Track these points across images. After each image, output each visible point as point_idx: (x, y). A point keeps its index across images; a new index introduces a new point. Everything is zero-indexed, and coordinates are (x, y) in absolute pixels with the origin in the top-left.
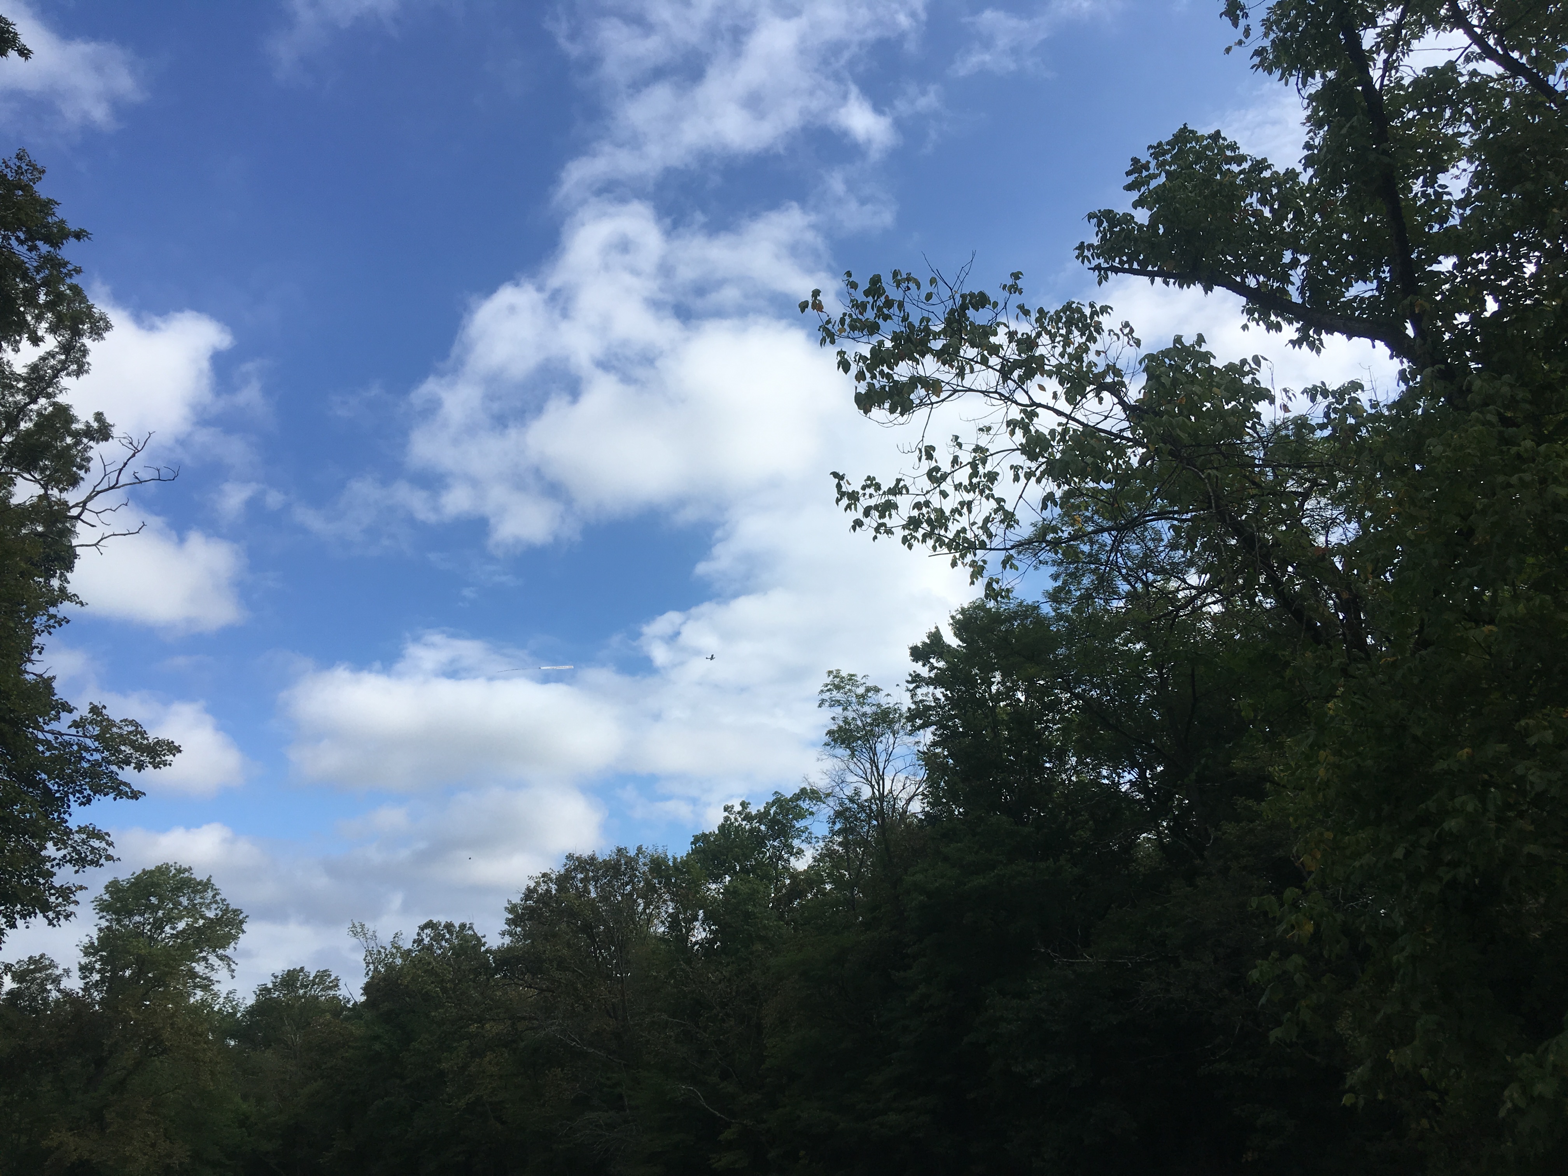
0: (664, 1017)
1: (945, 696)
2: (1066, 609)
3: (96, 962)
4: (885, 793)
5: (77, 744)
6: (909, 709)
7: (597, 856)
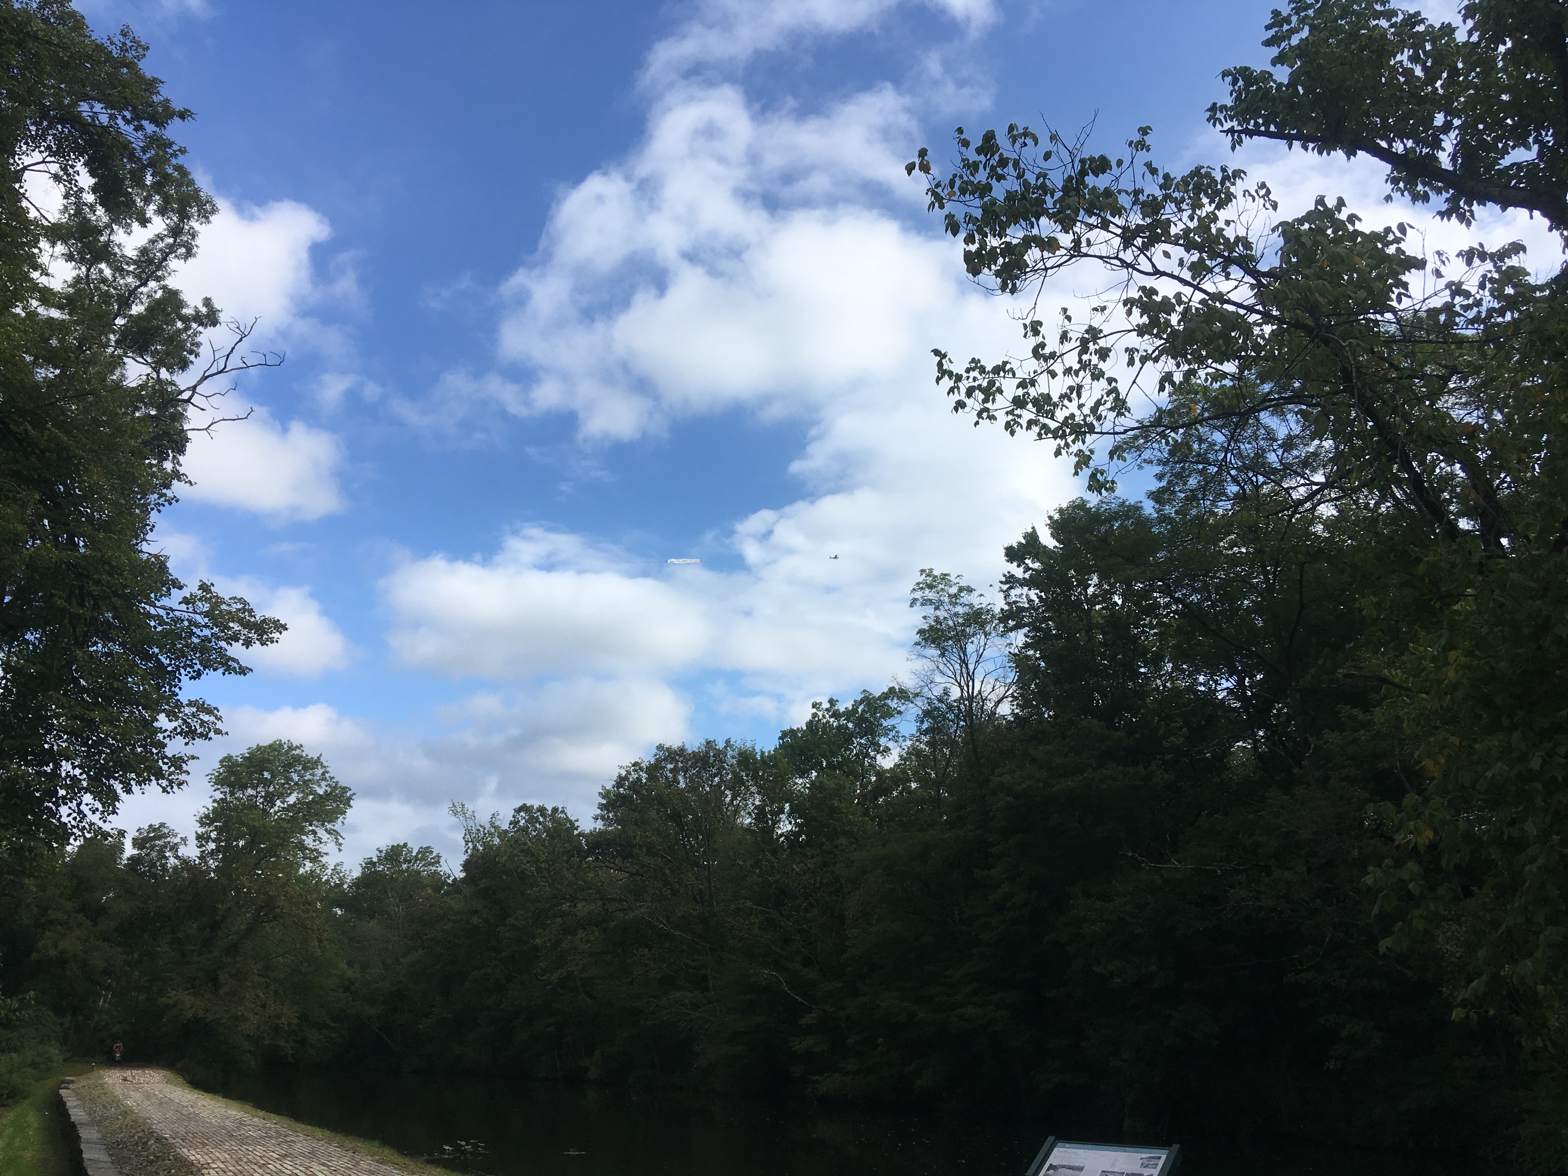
0: (749, 904)
1: (1040, 597)
2: (1170, 510)
3: (211, 831)
4: (975, 694)
5: (188, 620)
6: (1002, 610)
7: (686, 747)
